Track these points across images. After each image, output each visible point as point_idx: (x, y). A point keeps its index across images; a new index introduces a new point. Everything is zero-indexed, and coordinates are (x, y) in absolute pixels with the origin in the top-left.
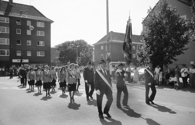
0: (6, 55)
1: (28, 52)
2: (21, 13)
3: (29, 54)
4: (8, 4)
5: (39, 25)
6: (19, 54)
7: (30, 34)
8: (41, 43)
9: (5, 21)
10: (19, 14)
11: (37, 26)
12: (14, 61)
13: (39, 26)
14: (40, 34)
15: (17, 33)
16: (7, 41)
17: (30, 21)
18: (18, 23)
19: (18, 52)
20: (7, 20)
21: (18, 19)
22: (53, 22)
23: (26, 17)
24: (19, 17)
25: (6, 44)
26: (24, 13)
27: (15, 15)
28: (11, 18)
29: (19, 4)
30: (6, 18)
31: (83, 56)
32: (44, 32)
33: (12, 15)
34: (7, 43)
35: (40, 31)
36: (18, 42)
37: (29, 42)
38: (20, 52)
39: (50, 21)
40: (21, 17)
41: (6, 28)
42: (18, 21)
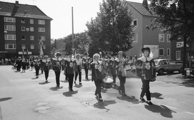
0: (13, 49)
1: (31, 45)
2: (25, 13)
3: (32, 47)
4: (15, 5)
5: (41, 22)
6: (24, 48)
7: (33, 31)
8: (43, 38)
9: (12, 21)
10: (24, 14)
11: (39, 24)
12: (20, 53)
13: (41, 24)
14: (41, 30)
15: (22, 30)
16: (14, 37)
17: (33, 20)
18: (23, 22)
19: (23, 46)
20: (14, 20)
21: (23, 19)
22: (52, 19)
23: (30, 16)
24: (23, 16)
25: (13, 39)
26: (28, 13)
27: (20, 15)
28: (17, 18)
29: (24, 5)
30: (13, 18)
31: (81, 48)
32: (45, 28)
33: (17, 16)
35: (41, 28)
36: (23, 37)
37: (32, 38)
38: (24, 46)
39: (49, 19)
40: (25, 17)
41: (13, 26)
42: (23, 20)
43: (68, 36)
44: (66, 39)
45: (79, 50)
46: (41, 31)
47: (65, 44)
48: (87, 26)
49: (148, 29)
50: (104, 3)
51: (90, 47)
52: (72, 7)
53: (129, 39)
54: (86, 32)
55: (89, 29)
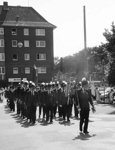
0: (1, 74)
1: (26, 68)
2: (17, 19)
3: (28, 71)
4: (3, 9)
5: (39, 33)
6: (16, 72)
7: (28, 46)
8: (42, 57)
10: (15, 22)
11: (36, 35)
12: (11, 80)
13: (39, 35)
14: (40, 44)
15: (13, 46)
16: (3, 56)
17: (28, 29)
18: (14, 33)
19: (14, 69)
20: (2, 31)
21: (14, 29)
22: (55, 27)
23: (23, 24)
24: (14, 25)
26: (21, 20)
27: (10, 23)
28: (5, 27)
29: (16, 7)
32: (45, 41)
33: (6, 25)
34: (2, 59)
35: (39, 41)
36: (15, 57)
37: (27, 57)
38: (17, 69)
39: (52, 26)
40: (17, 25)
42: (14, 30)
44: (77, 57)
45: (96, 74)
46: (39, 46)
48: (105, 36)
51: (111, 69)
52: (84, 7)
54: (104, 46)
55: (108, 40)
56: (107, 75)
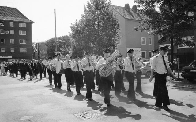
1: (11, 49)
2: (4, 15)
3: (13, 51)
5: (21, 25)
7: (13, 34)
8: (24, 42)
10: (3, 17)
11: (19, 27)
13: (21, 27)
15: (1, 33)
17: (13, 23)
18: (2, 25)
19: (2, 50)
21: (2, 21)
22: (33, 22)
23: (9, 19)
24: (2, 19)
26: (7, 16)
29: (3, 7)
32: (26, 31)
35: (22, 31)
36: (3, 41)
37: (12, 41)
38: (4, 50)
39: (31, 22)
40: (4, 19)
42: (2, 23)
43: (50, 40)
44: (48, 43)
46: (22, 34)
47: (46, 47)
48: (71, 28)
49: (136, 31)
50: (89, 5)
51: (74, 50)
52: (55, 10)
53: (114, 42)
54: (70, 35)
56: (71, 54)
